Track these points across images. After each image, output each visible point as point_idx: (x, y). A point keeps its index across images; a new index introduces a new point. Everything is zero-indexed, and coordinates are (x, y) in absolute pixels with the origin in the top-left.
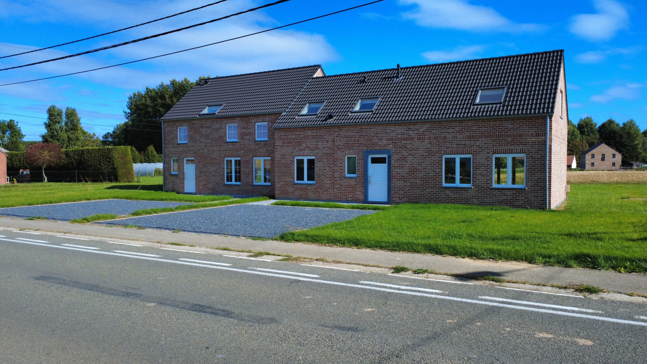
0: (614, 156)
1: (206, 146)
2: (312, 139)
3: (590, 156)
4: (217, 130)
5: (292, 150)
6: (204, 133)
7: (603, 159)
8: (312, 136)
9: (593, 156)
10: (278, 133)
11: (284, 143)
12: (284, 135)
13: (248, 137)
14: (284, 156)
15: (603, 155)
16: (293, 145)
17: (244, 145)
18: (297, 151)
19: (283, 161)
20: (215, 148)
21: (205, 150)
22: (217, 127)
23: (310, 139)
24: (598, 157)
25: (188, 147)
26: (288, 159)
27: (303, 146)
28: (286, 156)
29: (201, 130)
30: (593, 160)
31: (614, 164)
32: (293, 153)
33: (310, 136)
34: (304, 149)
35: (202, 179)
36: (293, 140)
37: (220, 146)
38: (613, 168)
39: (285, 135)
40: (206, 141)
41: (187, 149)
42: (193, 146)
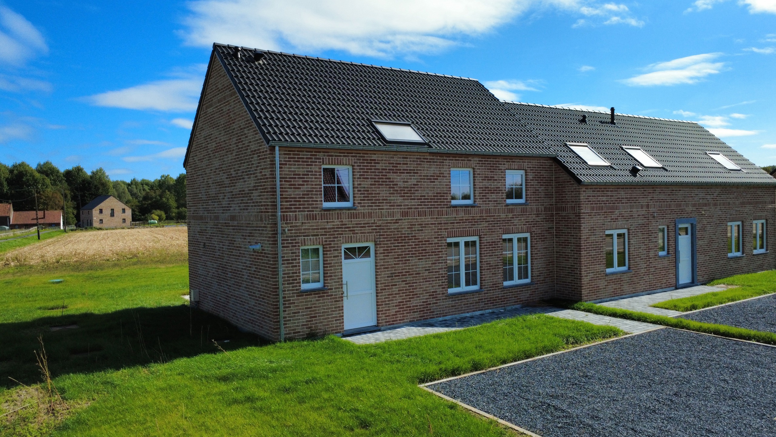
0: (124, 211)
1: (405, 214)
2: (626, 203)
3: (98, 212)
4: (433, 178)
5: (603, 220)
6: (401, 184)
7: (112, 215)
8: (626, 198)
9: (101, 211)
10: (585, 191)
11: (593, 209)
12: (593, 196)
13: (494, 196)
14: (594, 230)
15: (112, 210)
16: (604, 212)
17: (488, 211)
18: (609, 222)
19: (593, 238)
20: (428, 219)
21: (405, 224)
22: (431, 171)
23: (623, 203)
24: (107, 212)
25: (356, 216)
26: (598, 235)
27: (616, 214)
28: (596, 230)
29: (391, 175)
30: (101, 216)
31: (124, 220)
32: (604, 224)
33: (623, 198)
34: (617, 219)
35: (395, 289)
36: (604, 204)
37: (440, 213)
38: (124, 225)
39: (595, 196)
40: (407, 202)
41: (355, 221)
42: (370, 215)
